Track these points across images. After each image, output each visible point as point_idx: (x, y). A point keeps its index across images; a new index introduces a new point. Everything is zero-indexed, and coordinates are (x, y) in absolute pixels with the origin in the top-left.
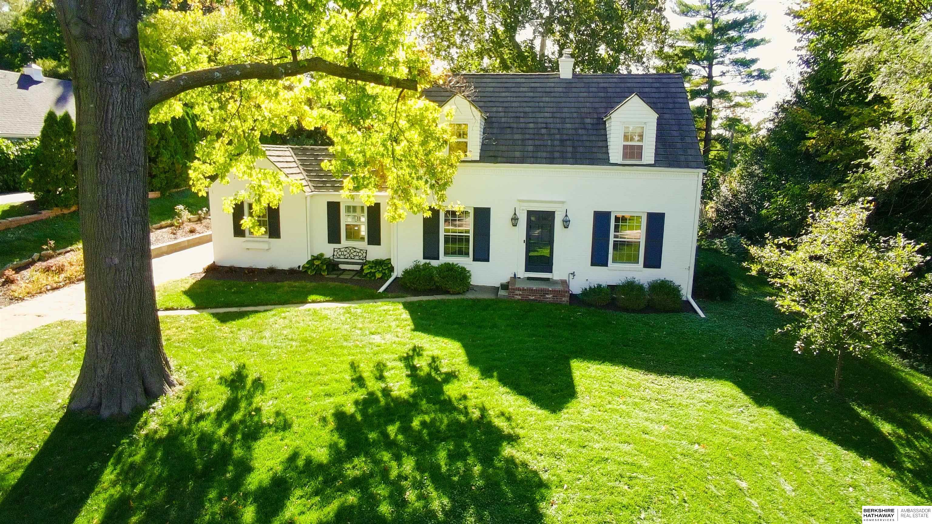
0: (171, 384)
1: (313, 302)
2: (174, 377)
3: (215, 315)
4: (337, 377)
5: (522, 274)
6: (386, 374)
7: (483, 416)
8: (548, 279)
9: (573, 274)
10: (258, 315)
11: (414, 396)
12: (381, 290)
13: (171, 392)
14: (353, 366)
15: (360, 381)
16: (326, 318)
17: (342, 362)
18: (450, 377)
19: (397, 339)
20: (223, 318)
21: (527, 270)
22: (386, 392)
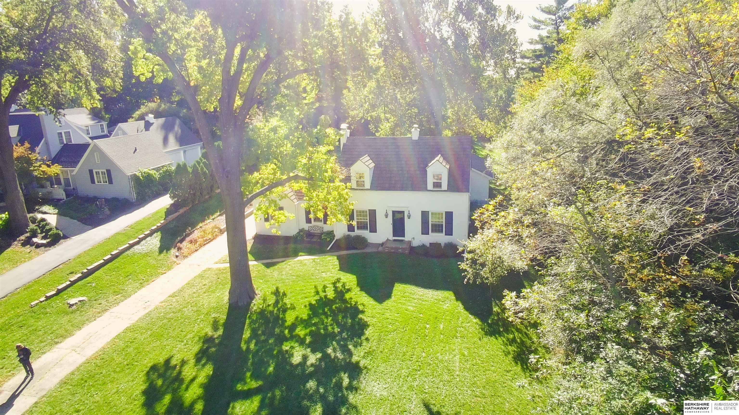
1: (301, 256)
2: (257, 292)
3: (263, 264)
4: (309, 291)
5: (391, 238)
8: (402, 240)
9: (414, 238)
10: (280, 264)
12: (328, 249)
13: (257, 297)
14: (315, 287)
15: (317, 293)
16: (305, 265)
17: (311, 285)
19: (331, 275)
20: (267, 266)
21: (394, 235)
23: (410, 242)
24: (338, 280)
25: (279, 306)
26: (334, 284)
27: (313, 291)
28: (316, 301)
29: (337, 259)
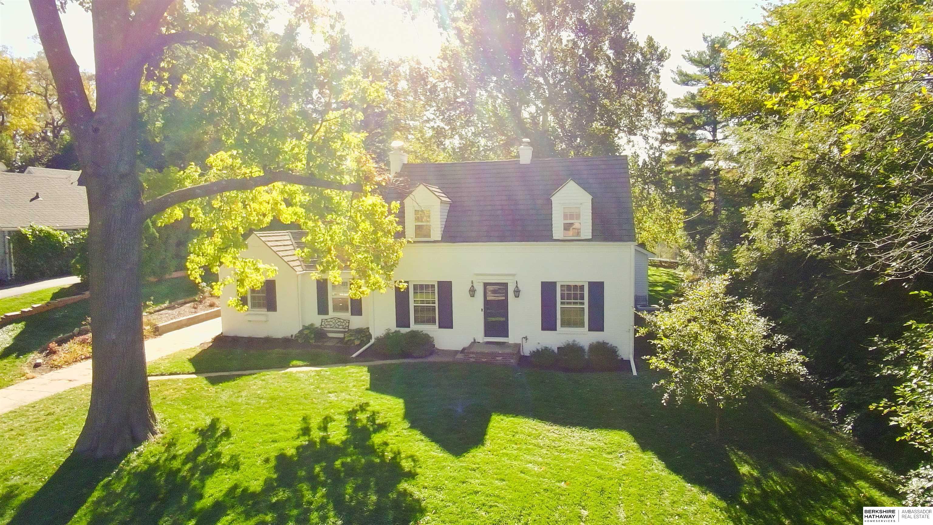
0: (154, 433)
1: (294, 366)
2: (158, 427)
3: (208, 378)
4: (286, 427)
5: (481, 338)
6: (329, 425)
7: (394, 458)
8: (504, 343)
9: (526, 338)
10: (244, 378)
11: (344, 442)
12: (354, 356)
13: (152, 439)
14: (305, 419)
15: (306, 431)
16: (298, 380)
17: (295, 415)
18: (383, 427)
19: (348, 397)
20: (214, 381)
21: (486, 335)
22: (324, 440)
23: (518, 347)
24: (363, 408)
25: (201, 459)
26: (351, 415)
27: (297, 426)
28: (298, 448)
29: (369, 371)
